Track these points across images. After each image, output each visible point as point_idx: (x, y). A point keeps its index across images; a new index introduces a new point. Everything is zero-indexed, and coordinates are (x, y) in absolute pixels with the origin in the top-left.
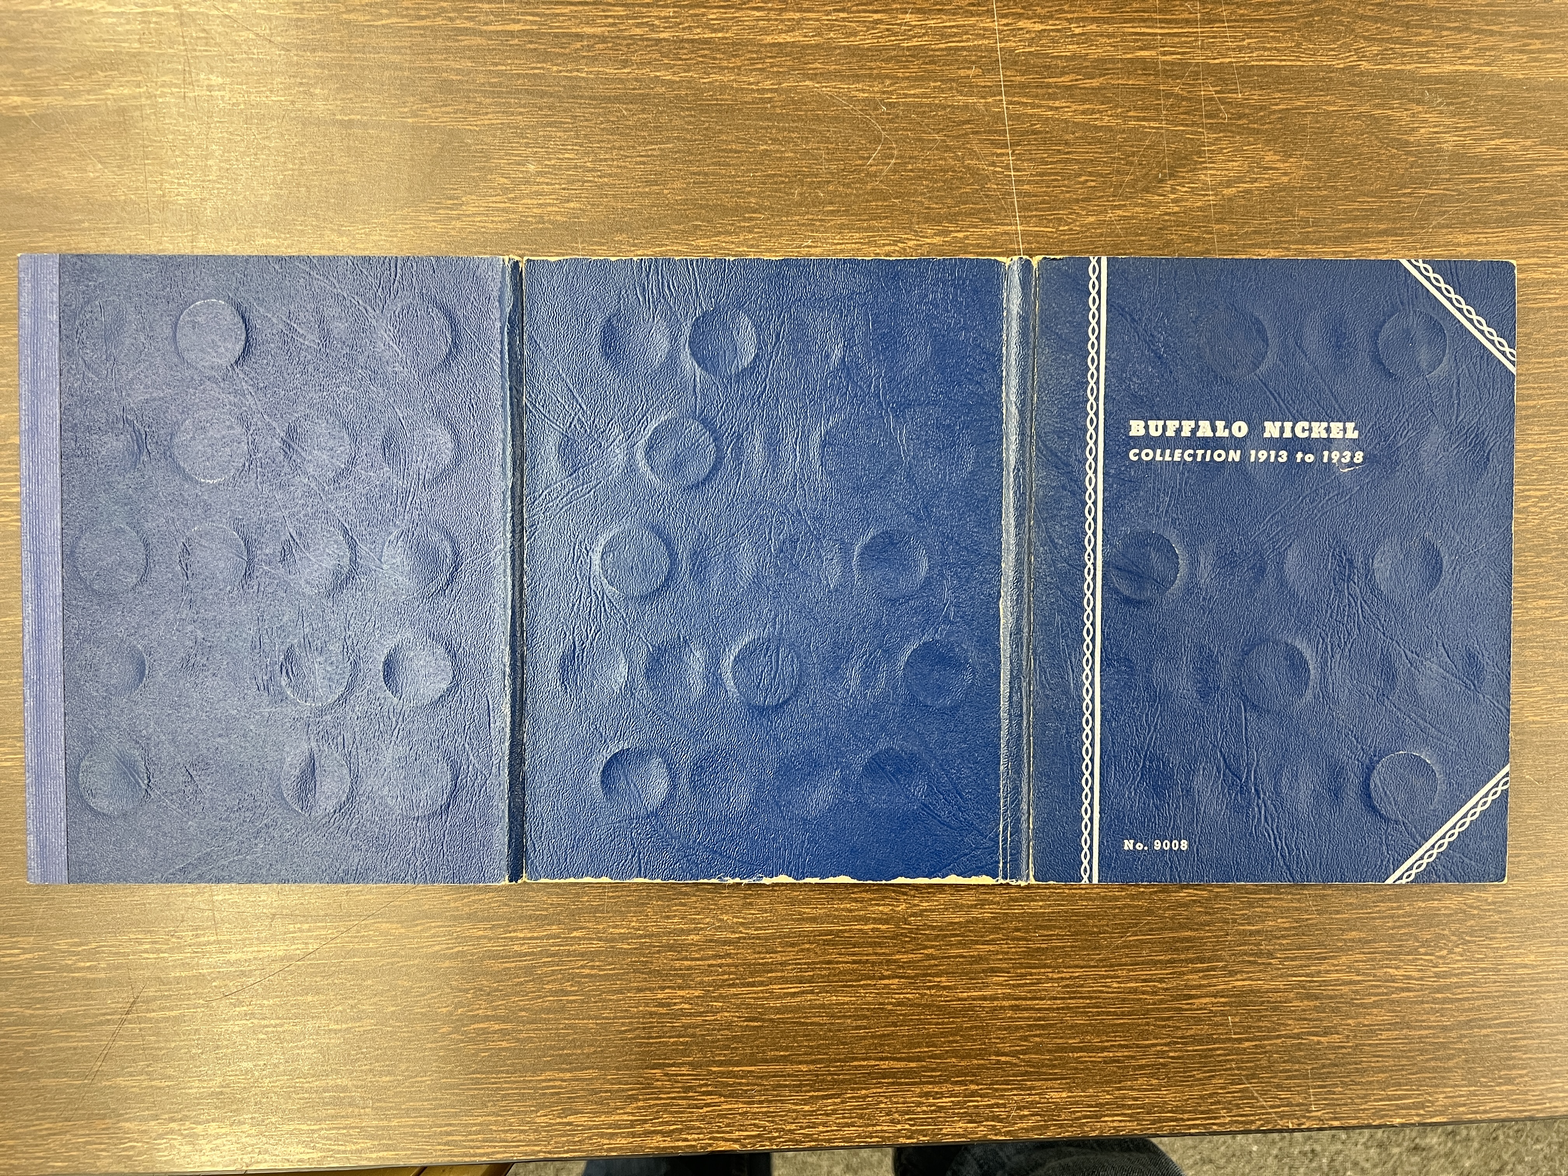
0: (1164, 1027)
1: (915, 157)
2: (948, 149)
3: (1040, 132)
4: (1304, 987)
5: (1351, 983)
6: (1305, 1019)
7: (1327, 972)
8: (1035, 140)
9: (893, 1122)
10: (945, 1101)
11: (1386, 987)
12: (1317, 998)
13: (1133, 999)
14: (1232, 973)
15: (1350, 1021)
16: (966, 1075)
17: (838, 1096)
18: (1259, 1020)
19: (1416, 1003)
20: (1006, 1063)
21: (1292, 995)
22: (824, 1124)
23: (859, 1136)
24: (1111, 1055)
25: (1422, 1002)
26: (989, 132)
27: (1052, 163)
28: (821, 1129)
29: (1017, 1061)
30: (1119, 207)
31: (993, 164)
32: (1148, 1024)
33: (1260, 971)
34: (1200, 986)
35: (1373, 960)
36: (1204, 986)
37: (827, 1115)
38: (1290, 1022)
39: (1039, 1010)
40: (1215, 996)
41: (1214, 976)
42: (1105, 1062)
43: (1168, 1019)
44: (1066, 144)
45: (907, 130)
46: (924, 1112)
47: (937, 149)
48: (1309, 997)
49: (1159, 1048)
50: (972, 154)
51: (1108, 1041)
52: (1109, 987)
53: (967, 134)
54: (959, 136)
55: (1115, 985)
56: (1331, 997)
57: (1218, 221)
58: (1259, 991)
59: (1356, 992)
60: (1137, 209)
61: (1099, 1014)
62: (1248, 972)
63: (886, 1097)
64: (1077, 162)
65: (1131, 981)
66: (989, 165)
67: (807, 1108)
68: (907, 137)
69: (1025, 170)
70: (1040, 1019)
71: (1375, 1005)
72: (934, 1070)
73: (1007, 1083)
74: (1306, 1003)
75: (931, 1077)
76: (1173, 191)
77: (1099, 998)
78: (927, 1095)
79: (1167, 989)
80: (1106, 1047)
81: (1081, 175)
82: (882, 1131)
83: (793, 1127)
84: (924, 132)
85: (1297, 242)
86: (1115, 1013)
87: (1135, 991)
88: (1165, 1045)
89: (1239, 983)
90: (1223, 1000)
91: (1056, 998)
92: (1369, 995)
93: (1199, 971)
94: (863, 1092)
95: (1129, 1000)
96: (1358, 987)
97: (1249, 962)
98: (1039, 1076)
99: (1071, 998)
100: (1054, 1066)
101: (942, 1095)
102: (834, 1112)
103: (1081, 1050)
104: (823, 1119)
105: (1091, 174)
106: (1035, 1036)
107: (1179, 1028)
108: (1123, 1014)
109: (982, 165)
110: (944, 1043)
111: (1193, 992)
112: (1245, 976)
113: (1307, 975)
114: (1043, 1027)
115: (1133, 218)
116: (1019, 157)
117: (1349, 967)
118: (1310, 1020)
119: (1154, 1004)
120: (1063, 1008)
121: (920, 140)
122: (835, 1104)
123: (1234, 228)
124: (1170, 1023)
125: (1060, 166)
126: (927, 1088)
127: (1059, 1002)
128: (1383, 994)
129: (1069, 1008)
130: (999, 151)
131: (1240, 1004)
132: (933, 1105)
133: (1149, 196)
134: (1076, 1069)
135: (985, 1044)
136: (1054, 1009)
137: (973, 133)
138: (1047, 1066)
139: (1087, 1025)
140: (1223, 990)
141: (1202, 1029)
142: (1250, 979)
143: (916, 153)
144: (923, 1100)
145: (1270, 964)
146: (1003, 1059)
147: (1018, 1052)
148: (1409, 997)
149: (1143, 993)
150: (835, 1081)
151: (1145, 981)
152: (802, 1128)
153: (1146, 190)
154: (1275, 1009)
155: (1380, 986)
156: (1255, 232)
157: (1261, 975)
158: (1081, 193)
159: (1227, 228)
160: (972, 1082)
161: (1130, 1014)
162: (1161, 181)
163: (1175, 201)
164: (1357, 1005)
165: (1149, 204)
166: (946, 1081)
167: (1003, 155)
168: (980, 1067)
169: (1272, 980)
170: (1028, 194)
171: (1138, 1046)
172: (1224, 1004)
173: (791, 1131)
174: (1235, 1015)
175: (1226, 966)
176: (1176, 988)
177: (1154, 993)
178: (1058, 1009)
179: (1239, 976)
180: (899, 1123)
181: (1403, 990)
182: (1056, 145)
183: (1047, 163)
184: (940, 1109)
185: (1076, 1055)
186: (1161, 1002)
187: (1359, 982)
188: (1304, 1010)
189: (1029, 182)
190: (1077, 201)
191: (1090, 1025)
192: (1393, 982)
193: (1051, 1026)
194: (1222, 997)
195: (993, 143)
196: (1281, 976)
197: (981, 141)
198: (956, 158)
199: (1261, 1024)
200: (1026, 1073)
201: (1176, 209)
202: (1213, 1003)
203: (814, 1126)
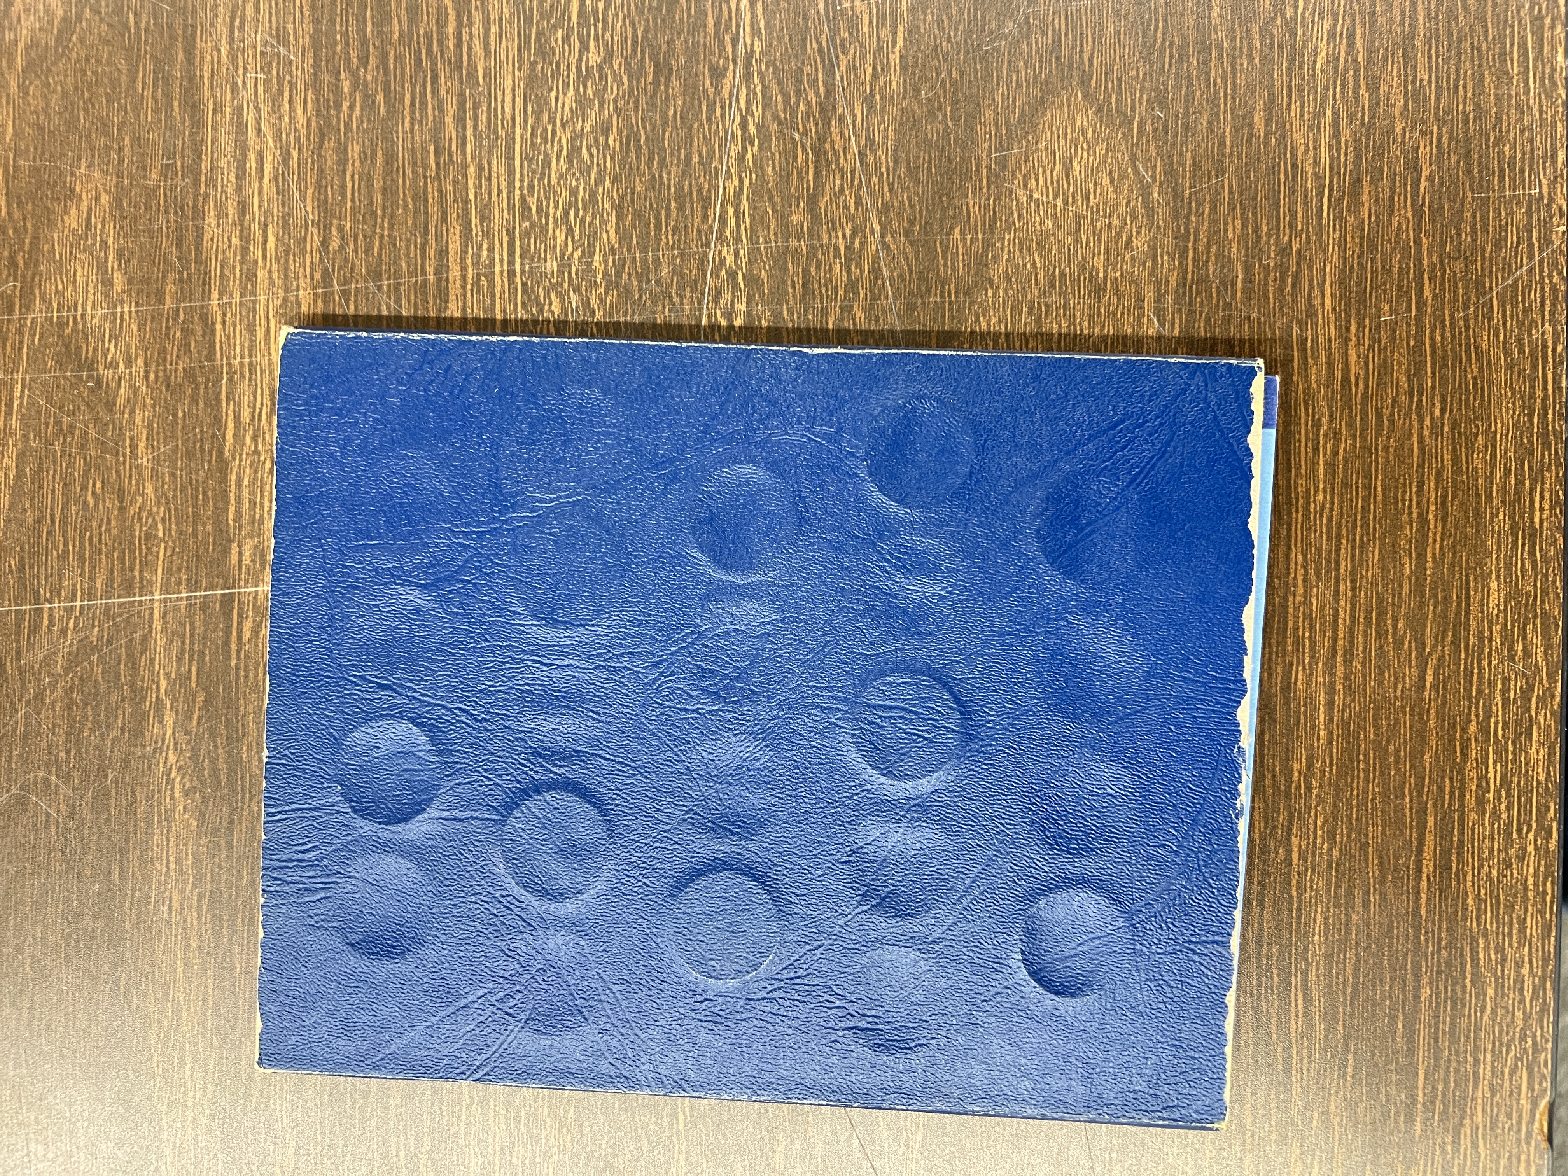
0: (1392, 422)
1: (50, 746)
2: (39, 697)
3: (22, 559)
4: (1340, 200)
5: (1336, 124)
6: (1392, 198)
7: (1316, 163)
8: (31, 567)
9: (1522, 857)
10: (1494, 773)
11: (1346, 71)
12: (1359, 180)
13: (1345, 470)
14: (1311, 313)
15: (1398, 128)
16: (1452, 740)
17: (1474, 940)
18: (1390, 271)
19: (1373, 23)
20: (1436, 675)
21: (1351, 219)
22: (1519, 965)
23: (1542, 913)
24: (1432, 508)
25: (1373, 14)
26: (18, 634)
27: (66, 544)
28: (1525, 971)
29: (1435, 657)
30: (134, 447)
31: (64, 631)
32: (1386, 448)
33: (1310, 269)
34: (1330, 364)
35: (1301, 90)
36: (1329, 356)
37: (1504, 960)
38: (1395, 224)
39: (1353, 618)
40: (1347, 340)
41: (1315, 340)
42: (1444, 520)
43: (1379, 415)
44: (39, 522)
45: (11, 757)
46: (1509, 808)
47: (38, 714)
48: (1355, 193)
49: (1426, 433)
50: (48, 661)
51: (1410, 513)
52: (1323, 508)
53: (19, 668)
54: (22, 679)
55: (1321, 497)
56: (1358, 157)
57: (161, 300)
58: (1343, 271)
59: (1351, 117)
60: (138, 419)
61: (1365, 525)
62: (1311, 287)
63: (1481, 866)
64: (65, 506)
65: (1315, 471)
66: (65, 637)
67: (1491, 992)
68: (20, 756)
69: (74, 585)
70: (1368, 619)
71: (1373, 89)
72: (1441, 789)
73: (1469, 674)
74: (1365, 197)
75: (1452, 793)
76: (114, 365)
77: (1339, 524)
78: (1481, 802)
79: (1331, 416)
80: (1420, 515)
81: (85, 502)
82: (1536, 875)
83: (1519, 1014)
84: (14, 731)
85: (196, 183)
86: (1366, 499)
87: (1332, 467)
88: (1421, 421)
89: (1328, 301)
90: (1353, 329)
91: (1337, 592)
92: (1357, 98)
93: (1306, 363)
94: (1470, 901)
95: (1345, 477)
96: (1344, 115)
97: (1294, 286)
98: (1460, 625)
99: (1338, 569)
100: (1447, 599)
101: (1483, 779)
102: (1500, 949)
103: (1421, 556)
104: (1510, 969)
105: (84, 488)
106: (1395, 627)
107: (1394, 401)
108: (1367, 487)
109: (65, 647)
110: (1398, 770)
111: (1339, 374)
112: (1316, 292)
113: (1321, 194)
114: (1381, 614)
115: (150, 427)
116: (56, 593)
117: (1311, 128)
118: (1393, 192)
119: (1354, 437)
120: (1353, 581)
121: (25, 736)
122: (1487, 948)
123: (172, 276)
124: (1386, 412)
125: (71, 533)
126: (1470, 800)
127: (1342, 588)
128: (1356, 76)
129: (1353, 573)
130: (46, 622)
131: (1362, 301)
132: (1498, 792)
133: (120, 402)
134: (1452, 565)
135: (1403, 707)
136: (1354, 596)
137: (18, 659)
138: (1445, 611)
139: (1382, 544)
140: (1338, 328)
141: (1400, 363)
142: (1322, 285)
143: (44, 745)
144: (1489, 808)
145: (1299, 252)
146: (1429, 679)
147: (1420, 654)
148: (1364, 34)
149: (1335, 453)
150: (1450, 945)
151: (1316, 450)
152: (1522, 1001)
153: (110, 406)
154: (1372, 247)
155: (1344, 79)
156: (179, 246)
157: (1317, 266)
158: (111, 503)
159: (170, 288)
160: (1464, 730)
161: (1368, 476)
162: (99, 383)
163: (129, 363)
164: (1372, 117)
165: (132, 402)
166: (1461, 772)
167: (51, 617)
168: (1440, 717)
169: (1325, 251)
170: (110, 580)
171: (1421, 465)
172: (1361, 325)
173: (1527, 1017)
174: (1379, 310)
175: (1300, 323)
176: (1331, 401)
177: (1337, 434)
178: (1353, 589)
179: (1317, 302)
180: (1524, 849)
181: (1351, 45)
182: (40, 537)
183: (66, 552)
184: (1505, 781)
185: (1430, 564)
186: (1351, 425)
187: (1336, 114)
188: (1377, 200)
189: (92, 579)
190: (122, 509)
191: (1382, 538)
192: (1338, 59)
193: (1380, 601)
194: (1348, 330)
195: (35, 628)
196: (1319, 235)
197: (31, 647)
198: (53, 685)
199: (1396, 270)
200: (1455, 644)
201: (140, 362)
202: (1358, 345)
203: (1519, 981)
